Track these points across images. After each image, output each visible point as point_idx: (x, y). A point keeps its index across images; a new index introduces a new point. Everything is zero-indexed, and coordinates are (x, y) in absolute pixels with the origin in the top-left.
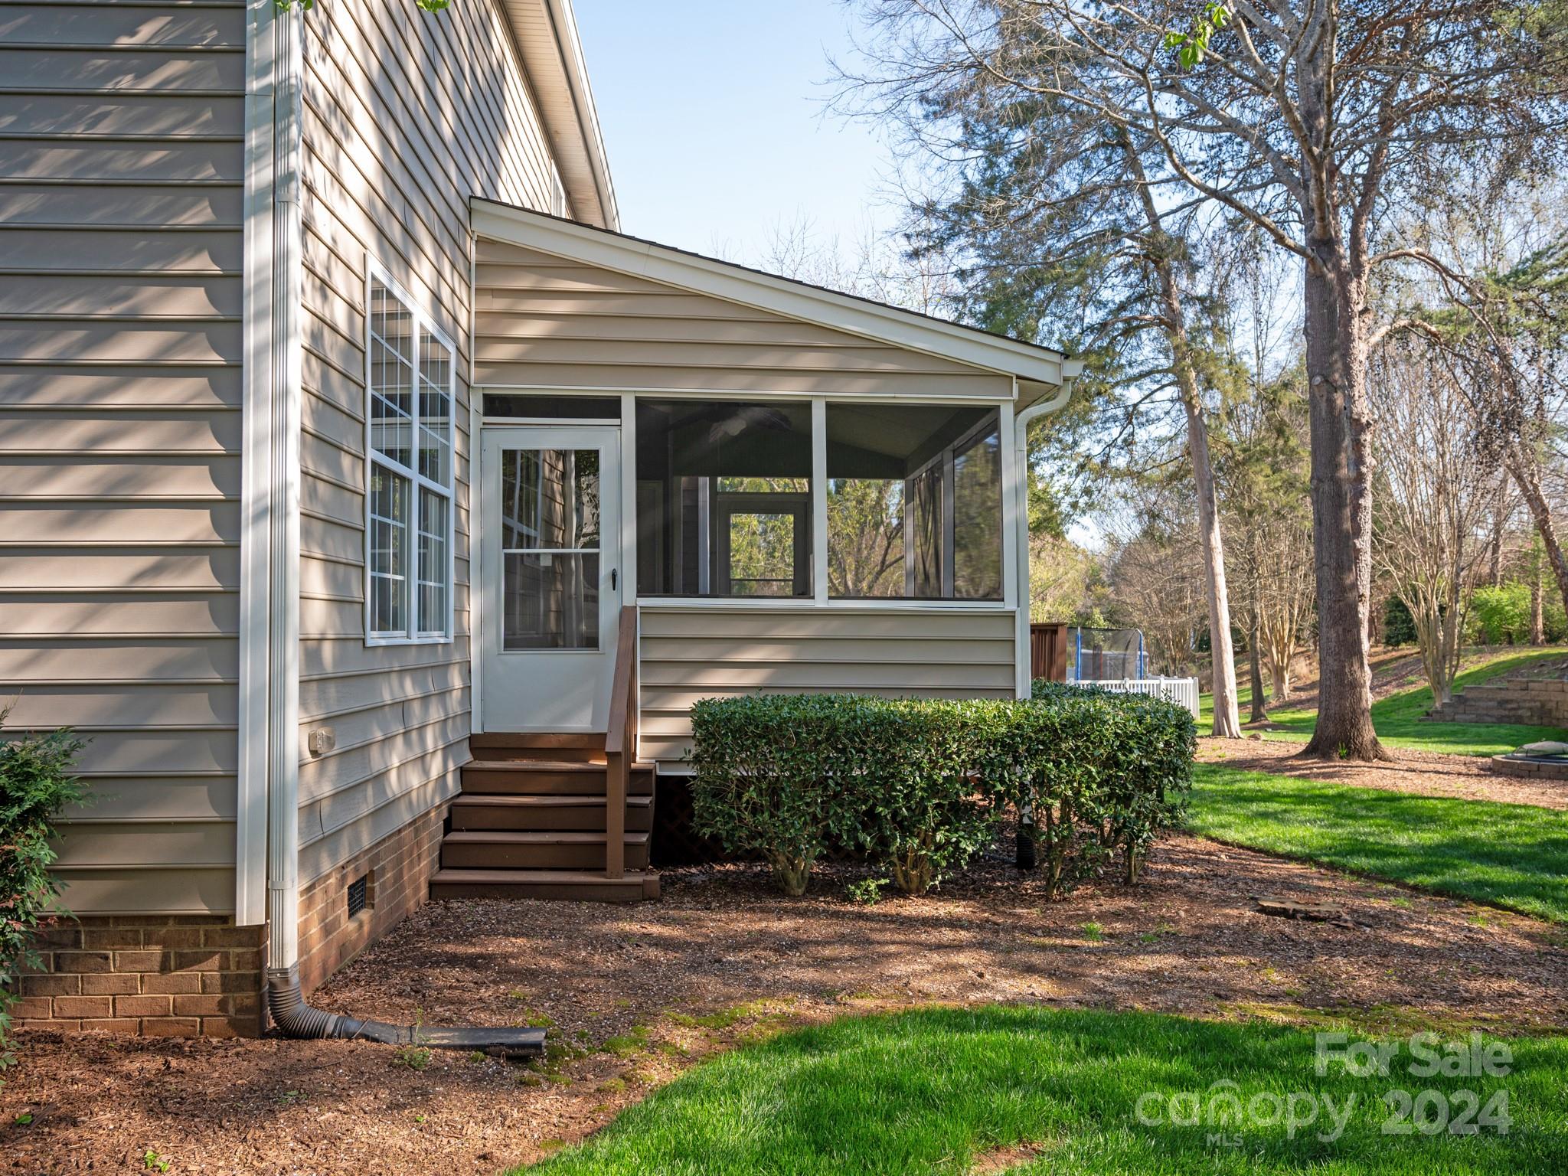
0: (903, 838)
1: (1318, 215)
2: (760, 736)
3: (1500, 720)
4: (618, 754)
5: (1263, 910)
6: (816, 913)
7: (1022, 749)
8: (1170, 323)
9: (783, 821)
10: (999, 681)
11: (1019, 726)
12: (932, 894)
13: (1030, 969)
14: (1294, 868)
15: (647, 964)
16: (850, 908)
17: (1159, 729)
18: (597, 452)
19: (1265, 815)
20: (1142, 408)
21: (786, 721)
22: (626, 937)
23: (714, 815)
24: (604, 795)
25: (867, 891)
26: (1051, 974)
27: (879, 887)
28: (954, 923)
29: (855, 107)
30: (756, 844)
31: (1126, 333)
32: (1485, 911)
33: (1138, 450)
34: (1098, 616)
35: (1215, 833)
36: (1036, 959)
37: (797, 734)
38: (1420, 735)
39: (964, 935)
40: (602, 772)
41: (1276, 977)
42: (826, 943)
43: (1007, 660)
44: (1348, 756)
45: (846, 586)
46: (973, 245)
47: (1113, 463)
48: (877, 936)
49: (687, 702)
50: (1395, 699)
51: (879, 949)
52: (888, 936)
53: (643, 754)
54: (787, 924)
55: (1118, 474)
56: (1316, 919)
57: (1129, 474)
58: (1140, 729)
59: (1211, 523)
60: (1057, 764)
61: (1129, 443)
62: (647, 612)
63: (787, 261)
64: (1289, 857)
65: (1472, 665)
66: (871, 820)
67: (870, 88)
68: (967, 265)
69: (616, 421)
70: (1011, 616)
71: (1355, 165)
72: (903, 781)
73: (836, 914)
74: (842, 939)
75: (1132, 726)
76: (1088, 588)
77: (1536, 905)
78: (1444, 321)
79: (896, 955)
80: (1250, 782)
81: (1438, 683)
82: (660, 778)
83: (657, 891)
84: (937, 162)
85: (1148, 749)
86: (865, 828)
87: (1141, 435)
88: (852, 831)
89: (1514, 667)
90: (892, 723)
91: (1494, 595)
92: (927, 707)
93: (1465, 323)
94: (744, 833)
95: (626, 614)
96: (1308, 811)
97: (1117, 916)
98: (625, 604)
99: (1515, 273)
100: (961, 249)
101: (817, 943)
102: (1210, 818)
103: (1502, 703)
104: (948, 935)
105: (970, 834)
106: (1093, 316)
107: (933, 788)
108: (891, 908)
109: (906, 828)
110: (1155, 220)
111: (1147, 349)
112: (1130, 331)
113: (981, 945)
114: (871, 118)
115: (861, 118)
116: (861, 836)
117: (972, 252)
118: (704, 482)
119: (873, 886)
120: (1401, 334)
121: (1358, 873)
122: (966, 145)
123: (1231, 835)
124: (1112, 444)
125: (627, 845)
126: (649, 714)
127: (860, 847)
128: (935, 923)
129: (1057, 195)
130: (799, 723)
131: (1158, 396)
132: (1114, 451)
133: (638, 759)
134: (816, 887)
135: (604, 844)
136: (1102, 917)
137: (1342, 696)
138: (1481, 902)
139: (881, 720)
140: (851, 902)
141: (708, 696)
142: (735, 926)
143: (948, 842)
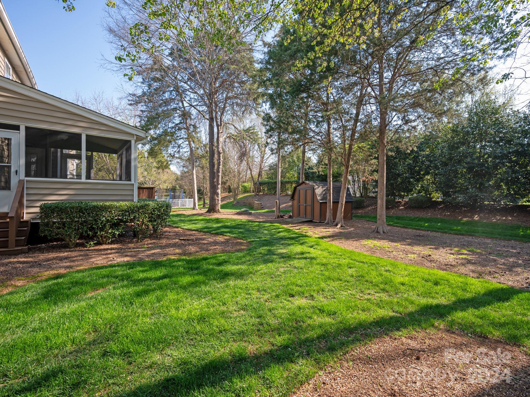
0: (100, 232)
1: (211, 113)
2: (59, 211)
3: (244, 206)
4: (13, 217)
5: (180, 240)
6: (76, 251)
7: (130, 212)
8: (187, 129)
9: (66, 230)
10: (130, 198)
11: (130, 207)
12: (109, 243)
13: (126, 256)
14: (194, 232)
15: (16, 268)
16: (85, 249)
17: (162, 207)
18: (11, 139)
19: (194, 223)
20: (182, 145)
21: (67, 207)
22: (10, 263)
23: (45, 230)
24: (8, 228)
25: (90, 244)
26: (130, 256)
27: (94, 243)
28: (111, 249)
29: (109, 67)
30: (58, 236)
31: (179, 129)
32: (221, 236)
33: (181, 154)
34: (177, 187)
35: (182, 227)
36: (129, 254)
37: (70, 210)
38: (231, 208)
39: (113, 251)
40: (8, 222)
41: (177, 251)
42: (76, 257)
43: (132, 194)
44: (214, 212)
45: (113, 178)
46: (145, 105)
47: (176, 156)
48: (91, 254)
49: (39, 204)
50: (228, 202)
51: (90, 256)
52: (93, 253)
53: (26, 217)
54: (66, 254)
55: (177, 158)
56: (189, 240)
57: (179, 158)
58: (158, 207)
59: (193, 169)
60: (139, 214)
61: (179, 152)
62: (27, 181)
63: (98, 100)
64: (194, 230)
65: (240, 196)
66: (92, 229)
67: (112, 64)
68: (143, 109)
69: (19, 132)
70: (133, 185)
71: (221, 105)
72: (100, 220)
73: (81, 250)
74: (81, 255)
75: (156, 206)
76: (176, 181)
77: (229, 234)
78: (236, 136)
79: (93, 257)
80: (195, 218)
81: (235, 199)
82: (32, 223)
83: (27, 251)
84: (135, 85)
85: (159, 211)
86: (90, 231)
87: (181, 150)
88: (86, 232)
89: (246, 197)
90: (97, 207)
91: (246, 184)
92: (108, 204)
93: (238, 137)
94: (54, 234)
95: (21, 182)
96: (202, 222)
97: (150, 244)
98: (21, 179)
99: (247, 130)
100: (142, 106)
101: (73, 257)
102: (183, 225)
103: (244, 203)
104: (109, 251)
105: (118, 230)
106: (171, 125)
107: (108, 221)
108: (97, 248)
109: (102, 229)
110: (184, 108)
111: (183, 133)
112: (180, 129)
113: (117, 253)
114: (112, 71)
115: (110, 71)
116: (89, 232)
117: (145, 107)
118: (59, 150)
119: (92, 243)
120: (229, 137)
121: (204, 232)
122: (142, 83)
123: (185, 227)
124: (175, 152)
125: (16, 240)
126: (28, 207)
127: (88, 235)
128: (107, 249)
129: (164, 98)
130: (71, 208)
131: (185, 143)
132: (176, 153)
133: (24, 218)
134: (77, 245)
135: (8, 241)
136: (147, 244)
137: (213, 201)
138: (221, 235)
139: (95, 207)
140: (86, 247)
141: (46, 202)
142: (50, 256)
143: (112, 232)
